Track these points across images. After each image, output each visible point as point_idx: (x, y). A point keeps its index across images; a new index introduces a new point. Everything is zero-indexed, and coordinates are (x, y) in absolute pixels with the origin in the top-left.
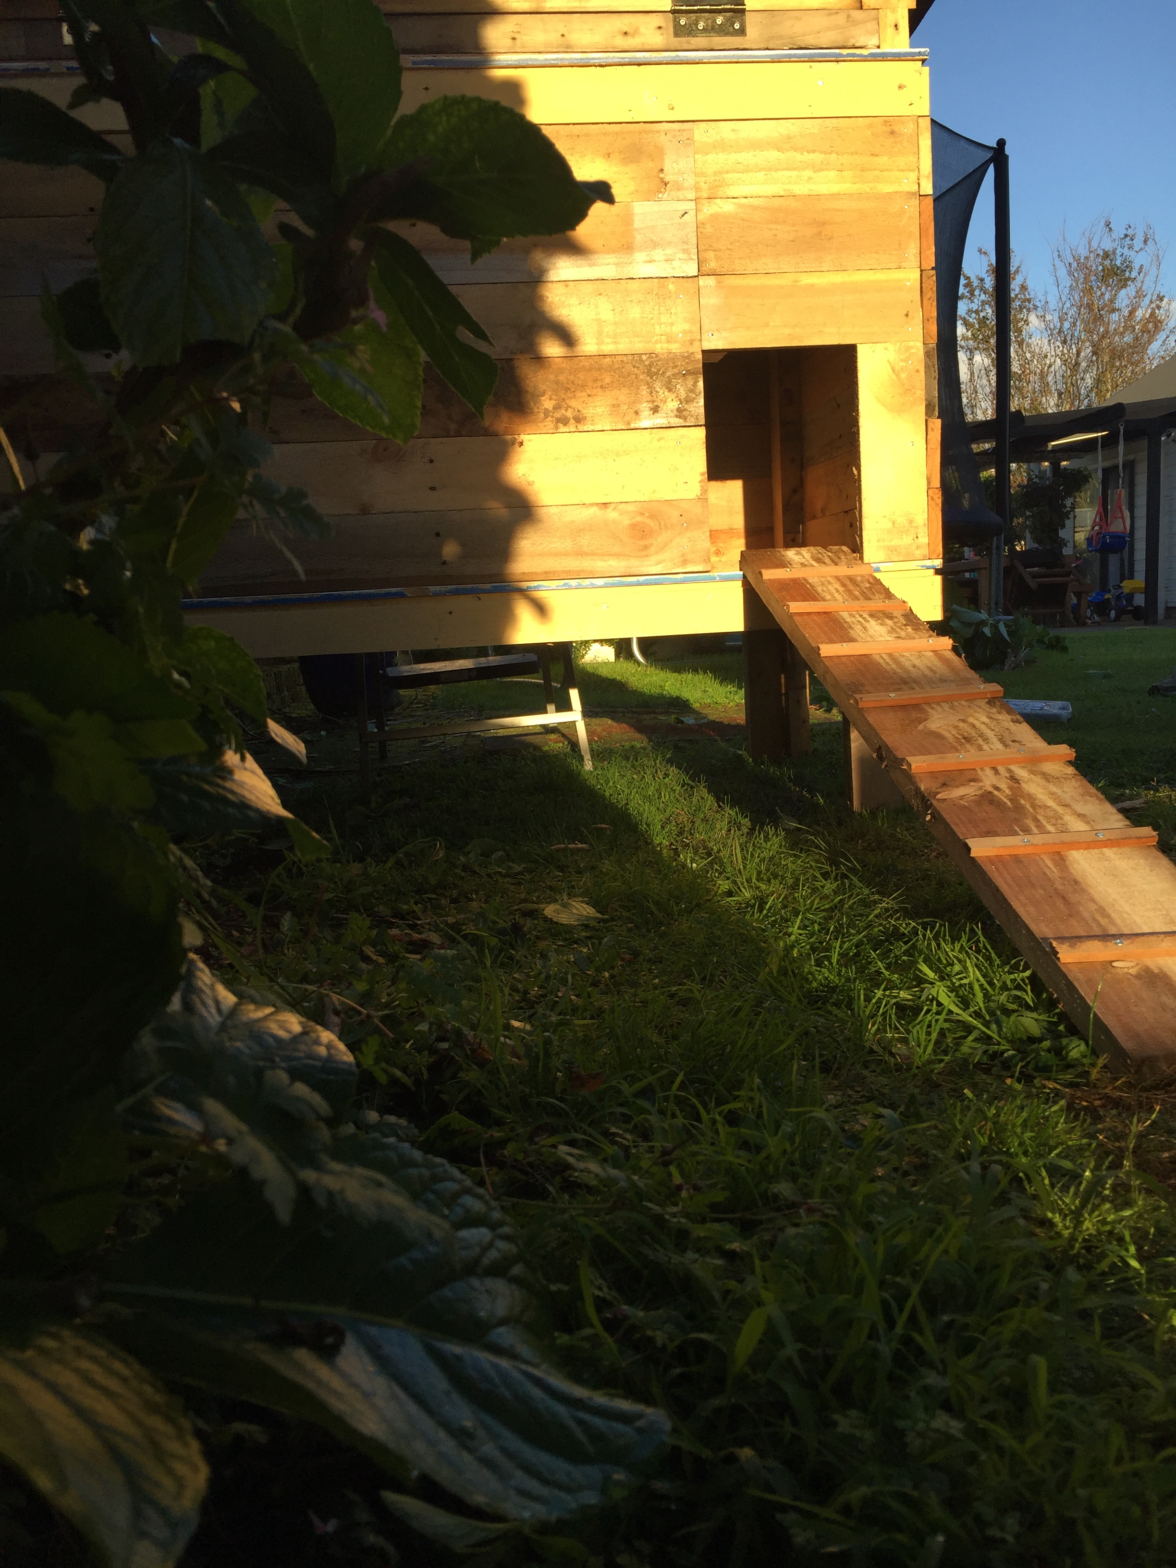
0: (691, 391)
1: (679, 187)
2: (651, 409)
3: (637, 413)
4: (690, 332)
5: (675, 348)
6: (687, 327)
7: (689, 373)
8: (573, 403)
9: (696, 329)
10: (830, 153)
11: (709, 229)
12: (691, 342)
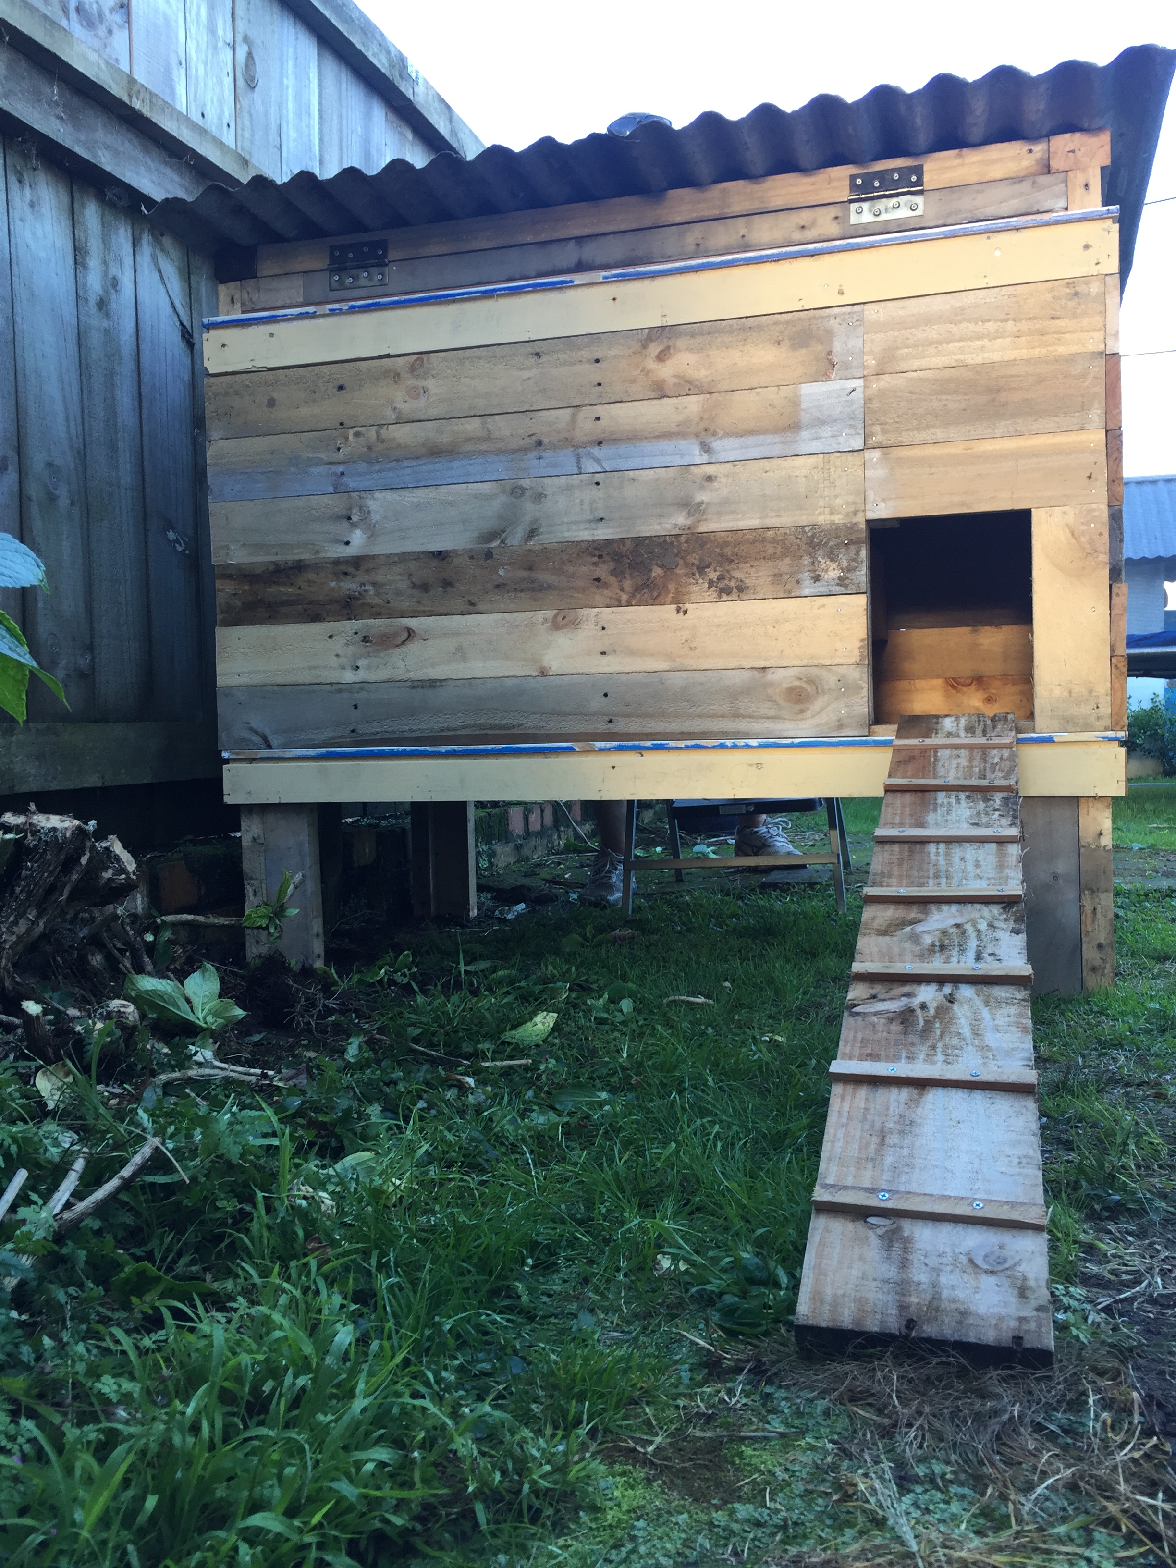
0: (854, 560)
1: (847, 366)
2: (812, 578)
3: (798, 582)
4: (854, 503)
5: (838, 519)
6: (851, 498)
7: (851, 542)
8: (737, 574)
9: (860, 500)
10: (1007, 320)
11: (876, 405)
12: (855, 513)
